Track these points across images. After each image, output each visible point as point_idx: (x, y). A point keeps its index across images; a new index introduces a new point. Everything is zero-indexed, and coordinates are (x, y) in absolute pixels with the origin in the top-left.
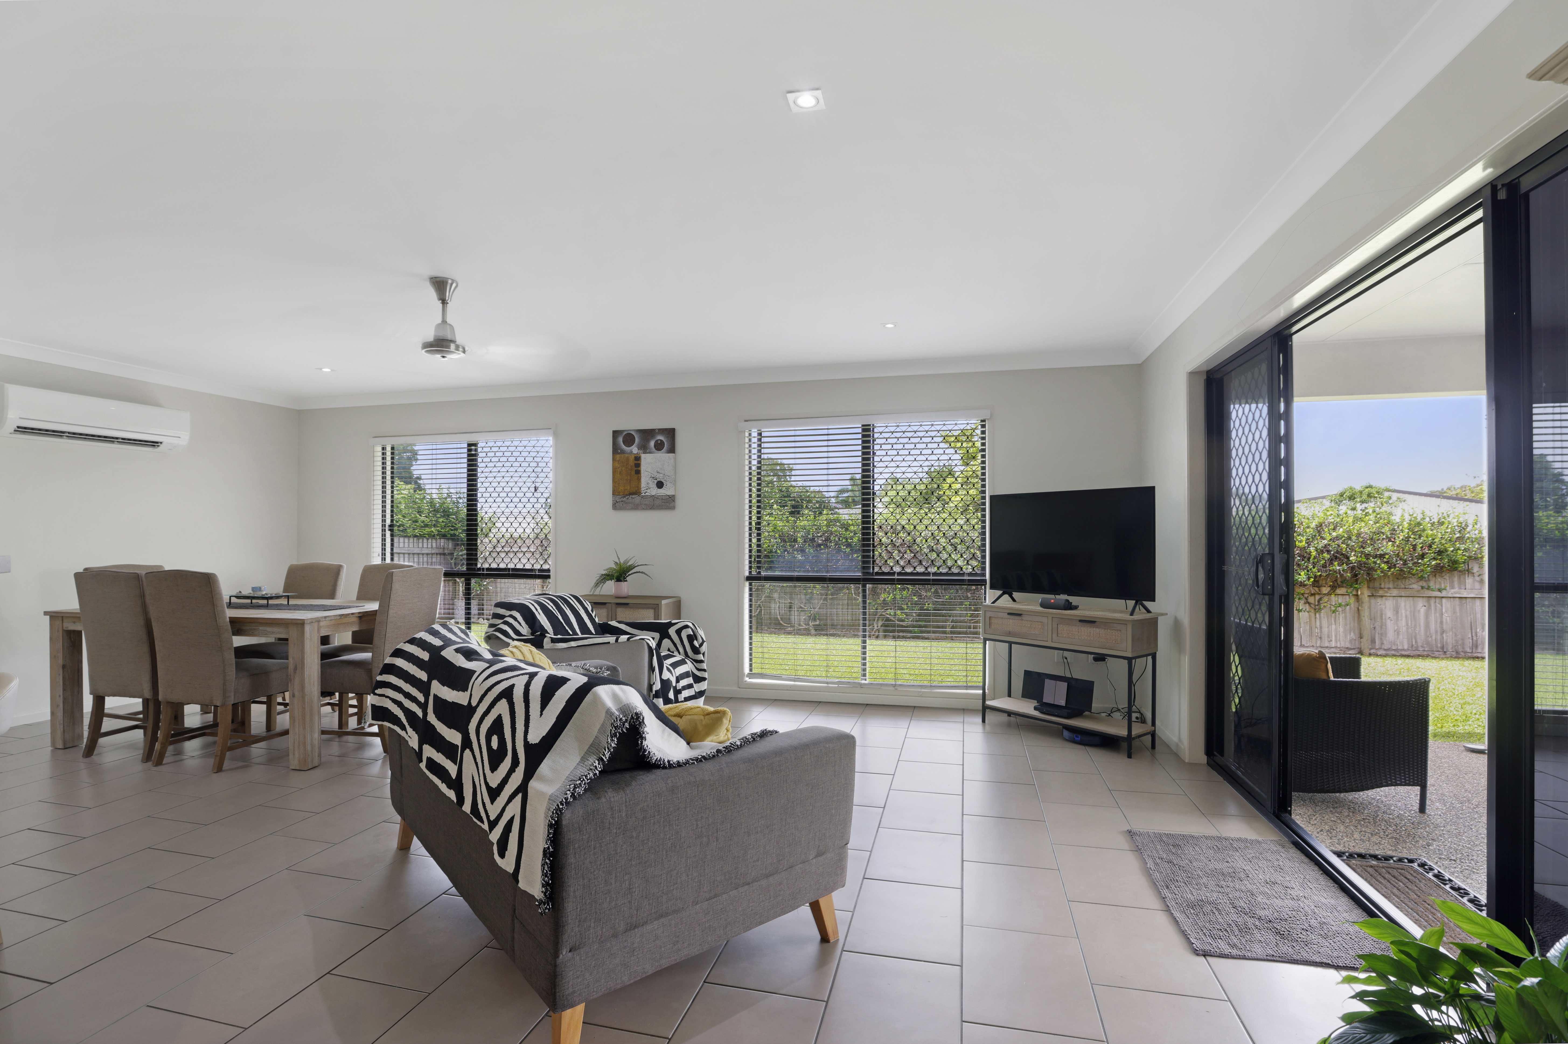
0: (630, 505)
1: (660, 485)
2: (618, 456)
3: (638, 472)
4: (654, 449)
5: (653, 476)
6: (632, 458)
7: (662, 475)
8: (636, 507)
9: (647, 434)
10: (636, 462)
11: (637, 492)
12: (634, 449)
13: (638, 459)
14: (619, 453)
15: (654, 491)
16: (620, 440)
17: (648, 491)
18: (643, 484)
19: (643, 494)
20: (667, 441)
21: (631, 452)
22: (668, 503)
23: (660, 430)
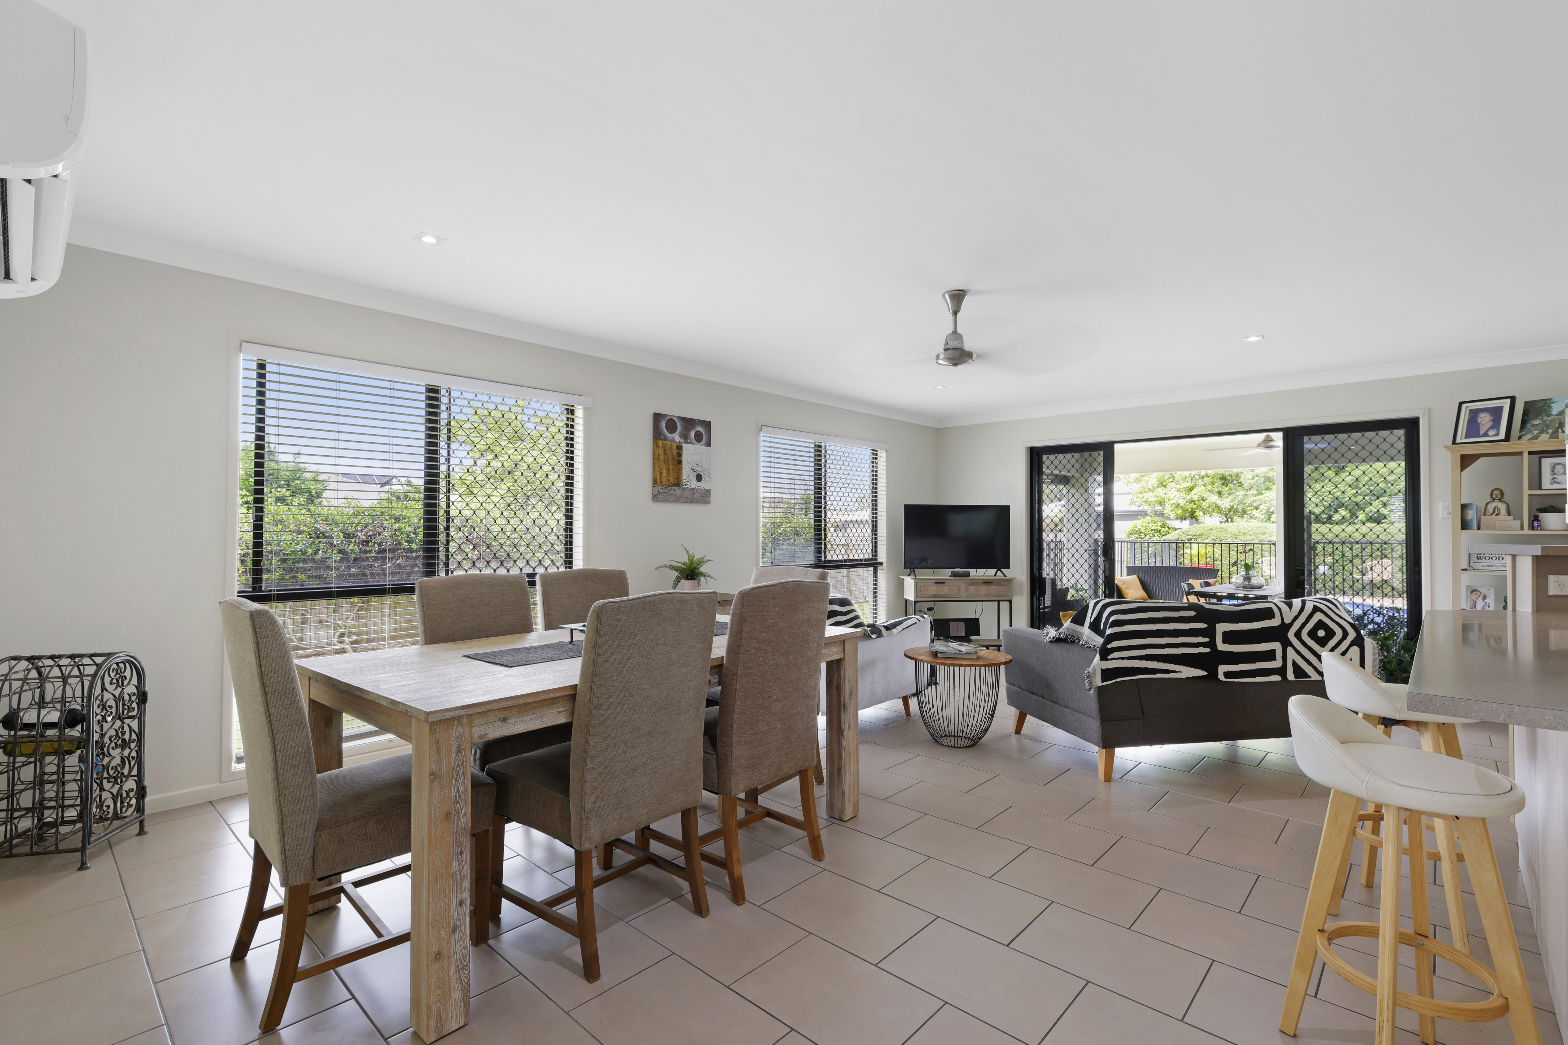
0: (672, 497)
1: (699, 478)
2: (660, 443)
3: (680, 462)
4: (694, 441)
5: (693, 468)
6: (674, 446)
7: (701, 468)
8: (677, 500)
9: (689, 423)
10: (678, 451)
11: (678, 484)
12: (676, 437)
13: (679, 448)
14: (662, 439)
15: (694, 484)
16: (663, 424)
17: (689, 483)
18: (684, 476)
19: (684, 486)
20: (705, 434)
21: (674, 440)
22: (704, 497)
23: (699, 421)
